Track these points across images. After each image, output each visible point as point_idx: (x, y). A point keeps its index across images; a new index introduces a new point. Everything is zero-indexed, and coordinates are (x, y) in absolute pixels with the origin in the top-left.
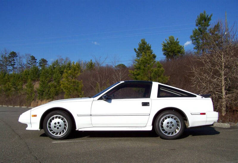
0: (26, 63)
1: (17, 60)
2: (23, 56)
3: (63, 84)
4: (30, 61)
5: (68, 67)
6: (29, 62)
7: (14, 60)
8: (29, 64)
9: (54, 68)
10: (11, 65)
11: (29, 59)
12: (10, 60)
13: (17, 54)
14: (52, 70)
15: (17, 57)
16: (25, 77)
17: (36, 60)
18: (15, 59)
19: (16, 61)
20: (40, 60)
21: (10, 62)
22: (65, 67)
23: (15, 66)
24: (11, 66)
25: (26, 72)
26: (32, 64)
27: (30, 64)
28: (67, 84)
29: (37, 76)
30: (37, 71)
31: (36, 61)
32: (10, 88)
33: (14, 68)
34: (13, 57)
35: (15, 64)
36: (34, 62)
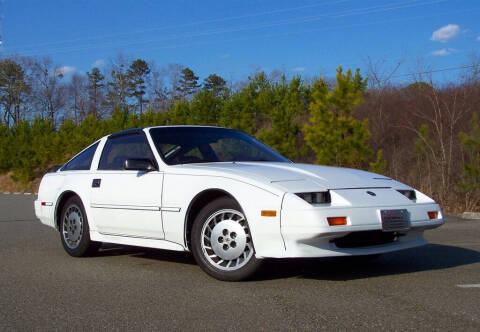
0: (172, 86)
1: (149, 80)
2: (164, 71)
3: (312, 132)
4: (181, 81)
6: (179, 85)
7: (141, 82)
8: (179, 89)
10: (134, 94)
11: (179, 78)
12: (133, 82)
13: (149, 66)
15: (148, 73)
17: (197, 79)
18: (144, 79)
19: (145, 84)
20: (206, 80)
21: (133, 86)
23: (145, 97)
24: (134, 97)
26: (186, 89)
27: (182, 91)
28: (322, 130)
31: (196, 83)
33: (142, 101)
34: (141, 75)
35: (143, 93)
36: (191, 85)
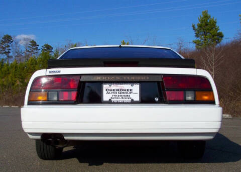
0: (25, 49)
1: (12, 46)
4: (29, 47)
6: (28, 49)
7: (8, 46)
8: (28, 51)
10: (4, 53)
11: (28, 45)
12: (4, 46)
13: (12, 39)
15: (12, 42)
17: (38, 46)
18: (10, 45)
19: (10, 48)
20: (42, 47)
21: (4, 49)
23: (10, 54)
24: (4, 55)
26: (32, 51)
27: (30, 52)
31: (37, 48)
33: (8, 57)
34: (8, 43)
35: (9, 52)
36: (35, 49)
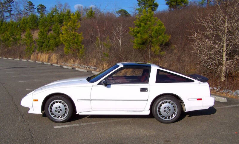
0: (24, 9)
1: (13, 6)
2: (20, 2)
3: (63, 37)
4: (27, 6)
5: (67, 15)
6: (27, 8)
7: (10, 6)
8: (26, 10)
9: (53, 16)
10: (7, 11)
11: (26, 5)
12: (7, 6)
14: (51, 18)
15: (13, 2)
16: (24, 26)
17: (34, 5)
18: (12, 5)
19: (12, 7)
20: (38, 6)
22: (64, 15)
23: (12, 12)
24: (8, 13)
25: (24, 20)
26: (30, 10)
27: (28, 10)
28: (67, 36)
29: (35, 25)
30: (35, 19)
31: (34, 7)
32: (8, 38)
33: (11, 14)
34: (10, 3)
35: (11, 11)
36: (31, 8)
